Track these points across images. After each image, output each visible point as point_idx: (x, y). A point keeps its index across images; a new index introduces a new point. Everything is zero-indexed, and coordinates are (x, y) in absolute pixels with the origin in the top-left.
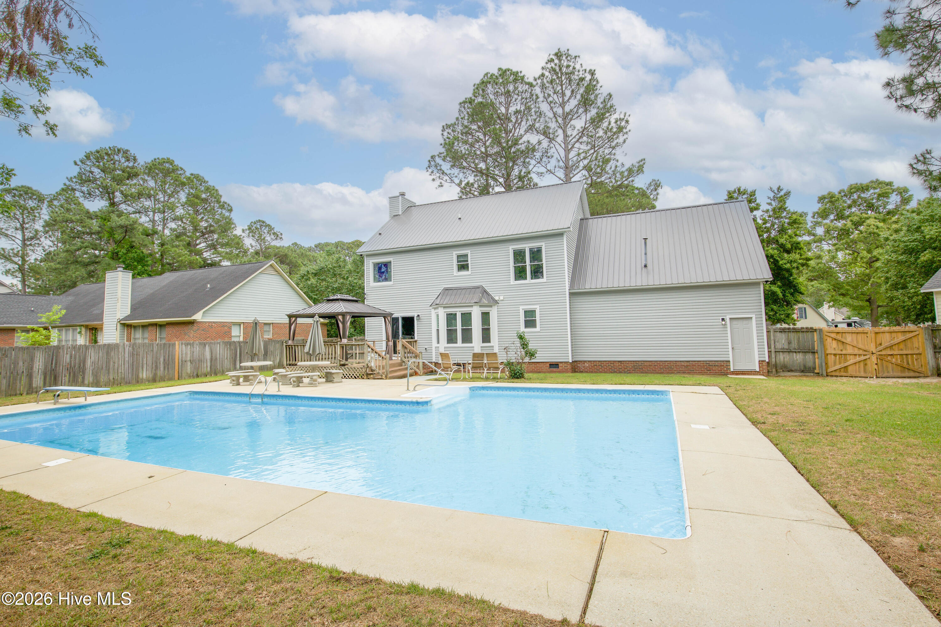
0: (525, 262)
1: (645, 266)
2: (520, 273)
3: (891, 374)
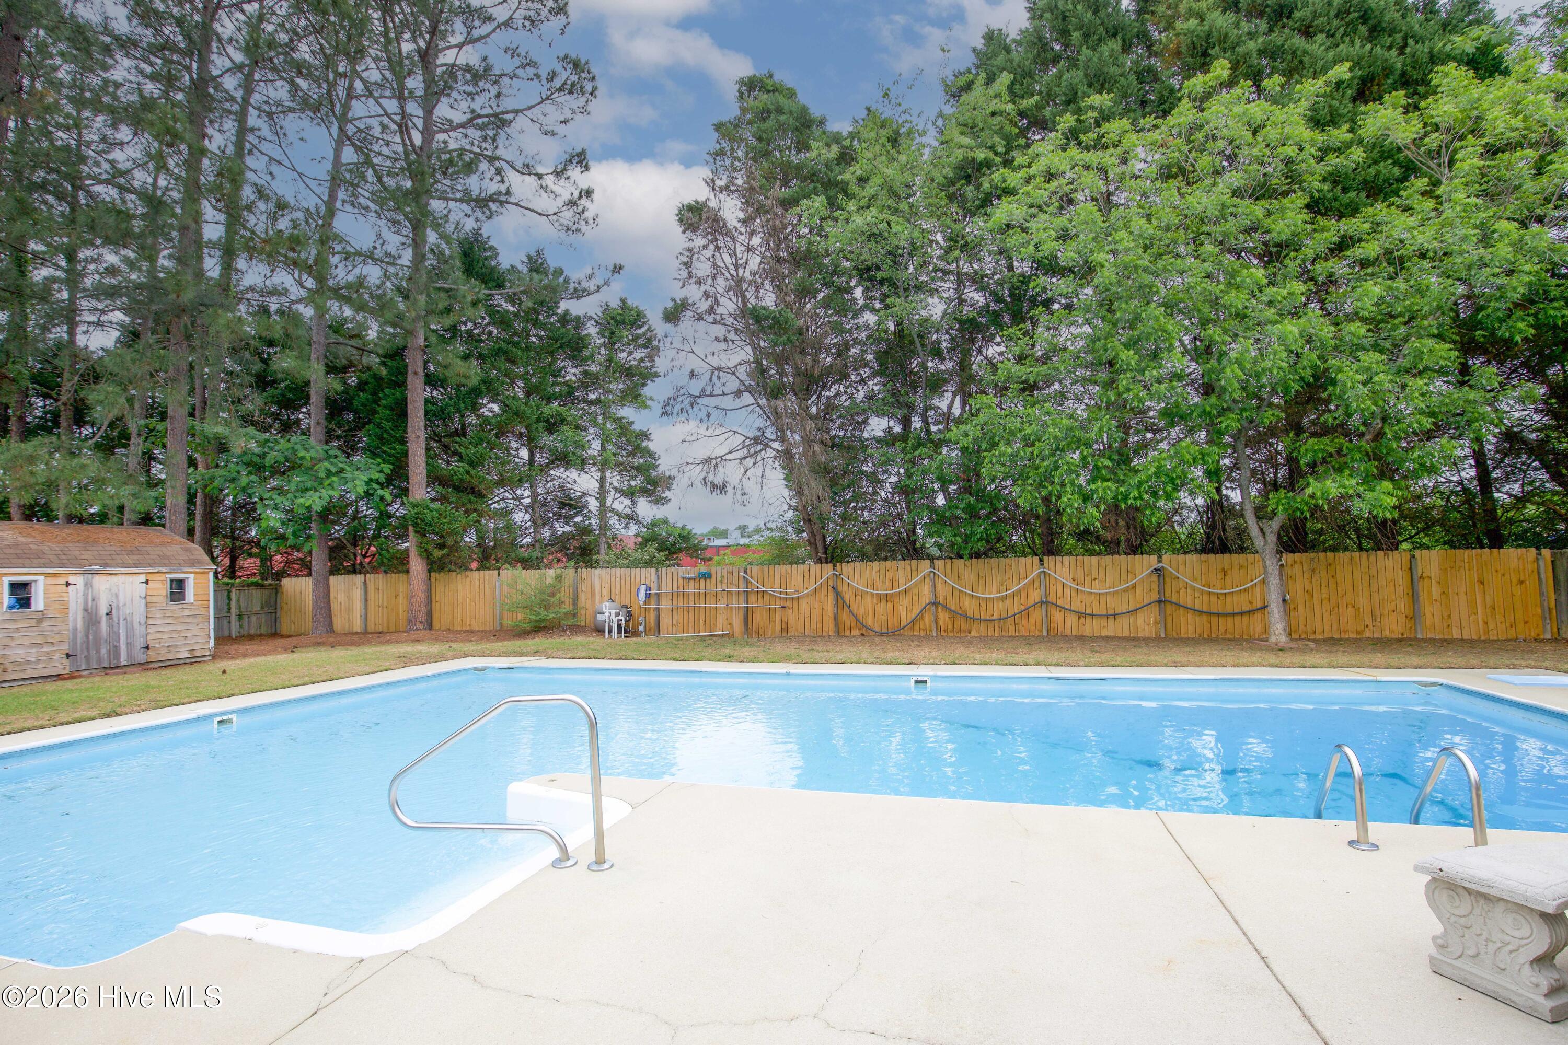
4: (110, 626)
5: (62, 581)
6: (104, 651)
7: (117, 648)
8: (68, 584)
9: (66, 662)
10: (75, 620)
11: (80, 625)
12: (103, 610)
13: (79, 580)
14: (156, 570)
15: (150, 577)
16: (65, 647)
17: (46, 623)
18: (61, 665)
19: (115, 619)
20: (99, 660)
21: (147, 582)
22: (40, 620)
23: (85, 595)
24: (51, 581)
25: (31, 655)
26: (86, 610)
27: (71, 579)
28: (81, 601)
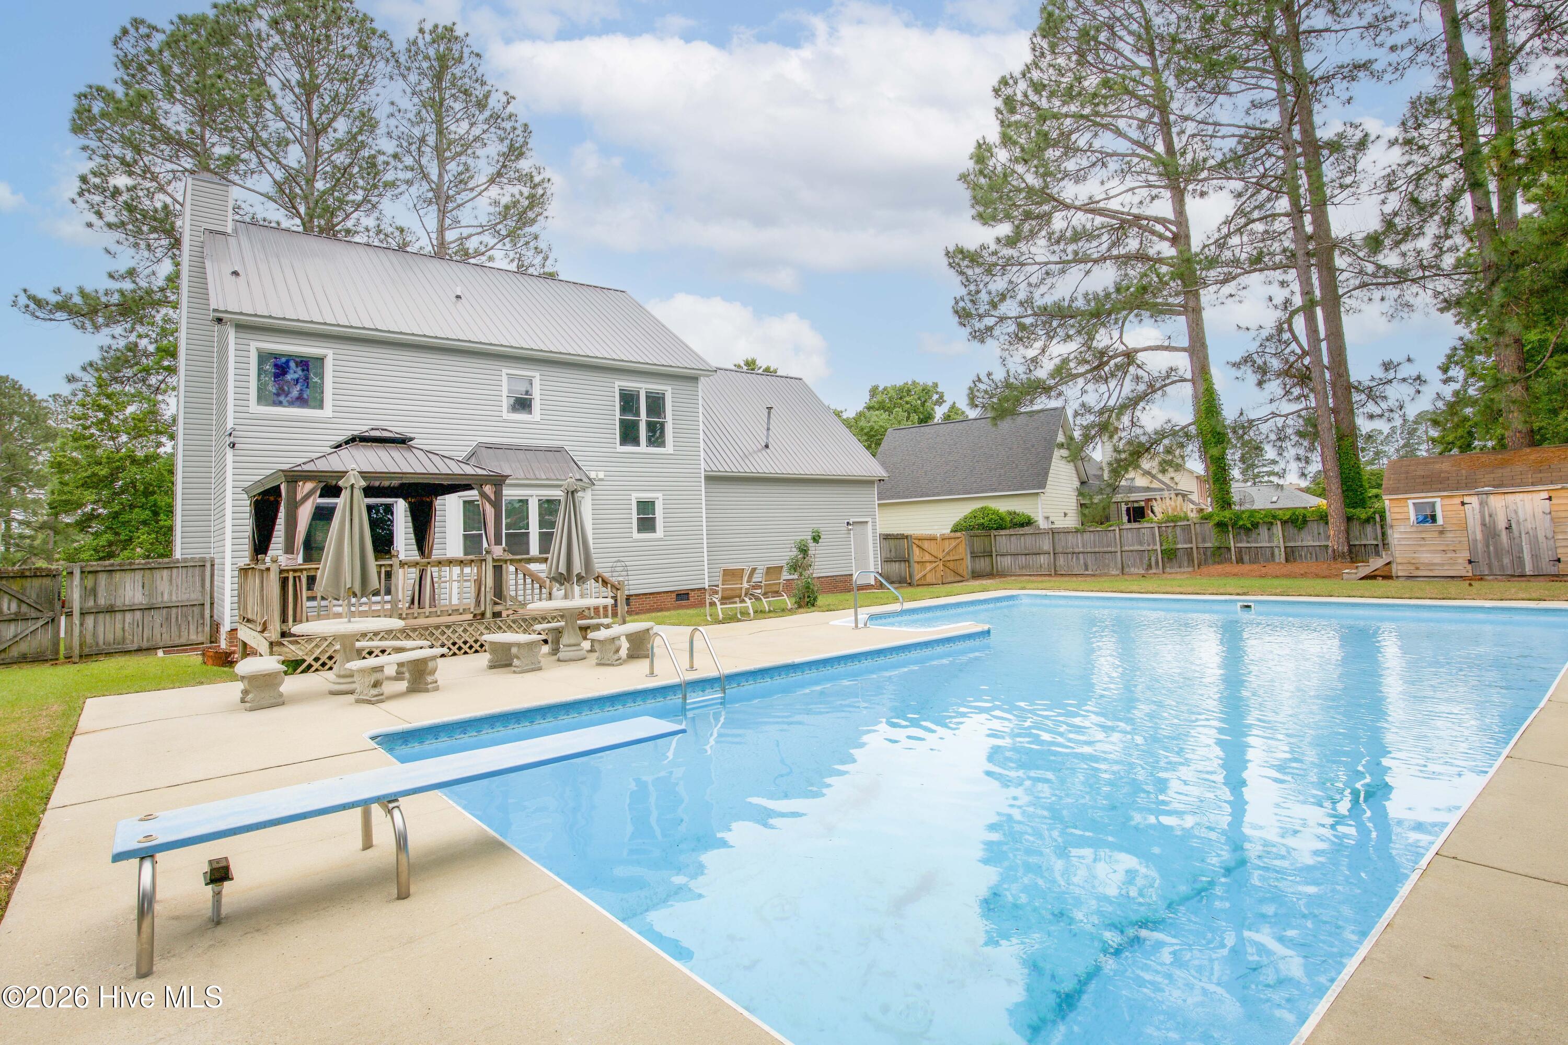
0: (638, 414)
1: (767, 446)
2: (629, 434)
3: (949, 580)
4: (1512, 539)
5: (1457, 501)
6: (1506, 561)
7: (1521, 559)
8: (1463, 504)
9: (1469, 567)
10: (1474, 532)
11: (1479, 536)
12: (1502, 524)
13: (1474, 501)
14: (1559, 486)
15: (1552, 494)
16: (1467, 555)
17: (1449, 535)
18: (1461, 568)
19: (1516, 533)
20: (1502, 567)
21: (1550, 499)
22: (1441, 532)
23: (1482, 513)
24: (1447, 501)
25: (1437, 558)
26: (1483, 524)
27: (1466, 499)
28: (1478, 516)
